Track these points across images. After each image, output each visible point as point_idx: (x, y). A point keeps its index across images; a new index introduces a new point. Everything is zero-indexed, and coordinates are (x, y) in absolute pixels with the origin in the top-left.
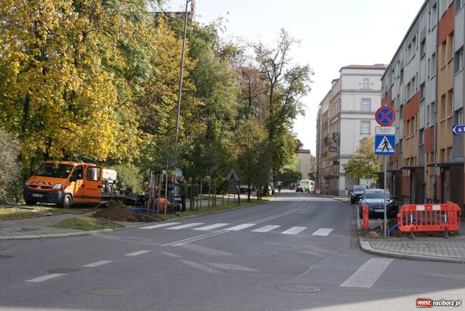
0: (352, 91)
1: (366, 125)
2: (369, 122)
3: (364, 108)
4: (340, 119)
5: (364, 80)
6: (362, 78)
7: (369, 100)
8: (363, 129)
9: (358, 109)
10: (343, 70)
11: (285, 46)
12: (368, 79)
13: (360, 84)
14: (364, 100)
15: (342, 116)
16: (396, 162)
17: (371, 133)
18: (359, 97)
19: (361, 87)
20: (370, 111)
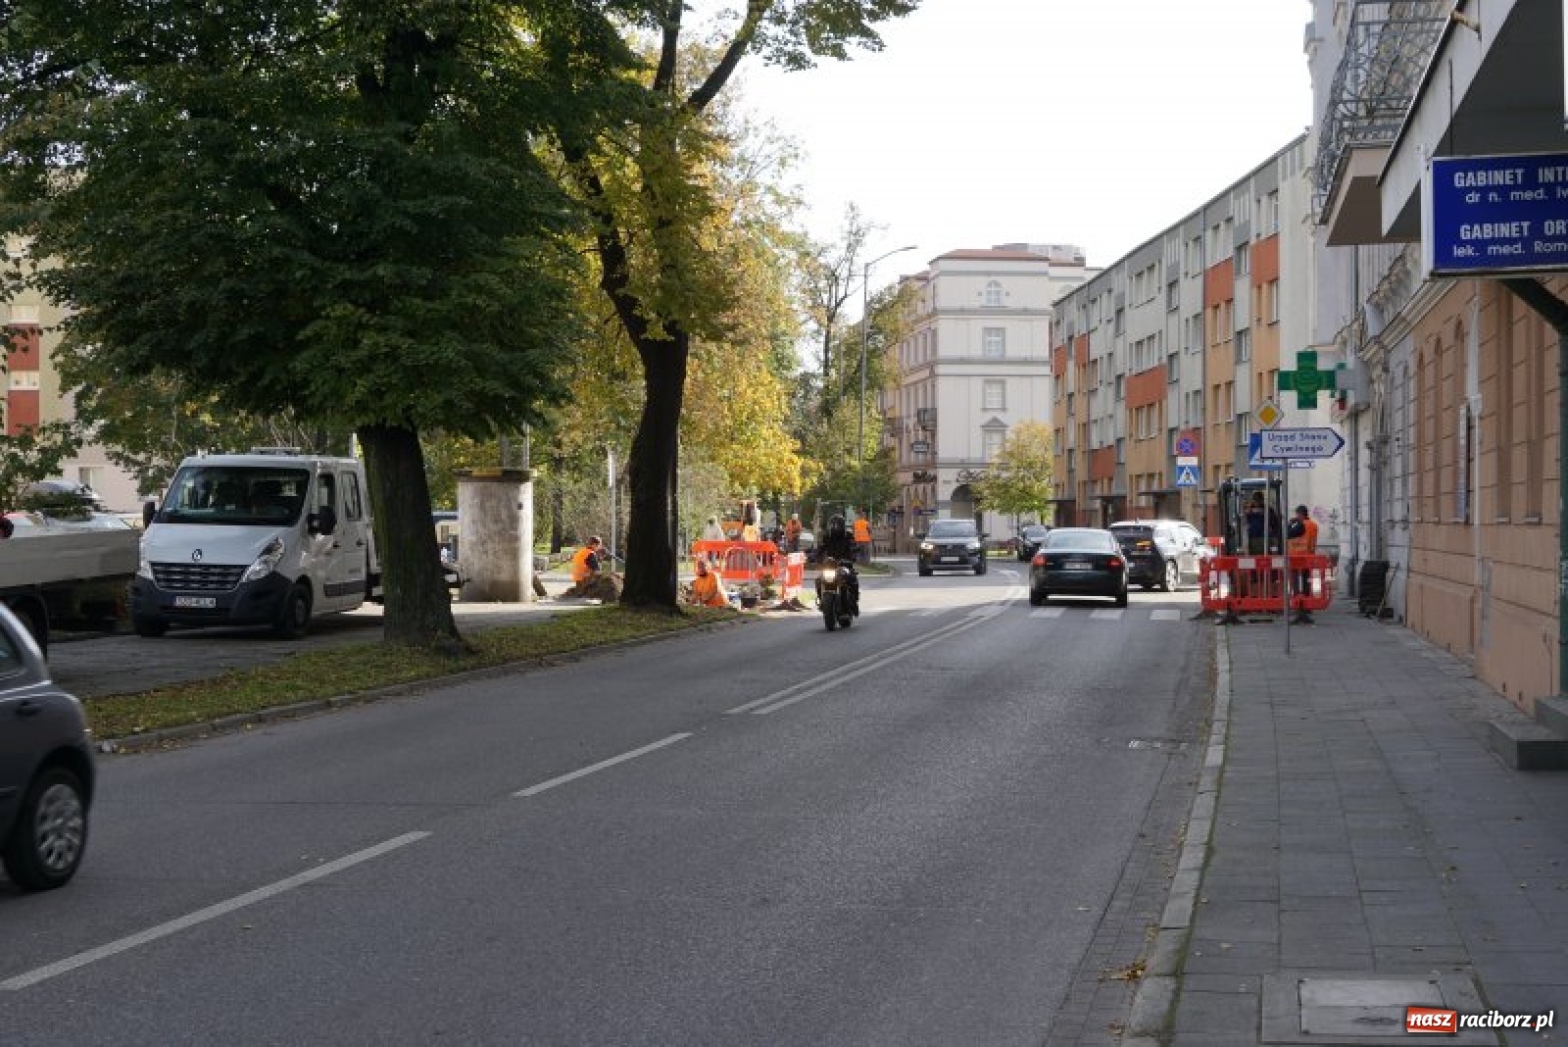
0: (962, 311)
1: (996, 390)
2: (1003, 383)
3: (990, 351)
4: (933, 375)
5: (990, 285)
6: (983, 281)
7: (1001, 331)
8: (988, 399)
9: (976, 351)
10: (941, 262)
11: (855, 238)
12: (997, 284)
13: (980, 294)
14: (988, 331)
15: (941, 369)
16: (1106, 481)
17: (1008, 406)
18: (978, 324)
19: (983, 301)
20: (1003, 355)
